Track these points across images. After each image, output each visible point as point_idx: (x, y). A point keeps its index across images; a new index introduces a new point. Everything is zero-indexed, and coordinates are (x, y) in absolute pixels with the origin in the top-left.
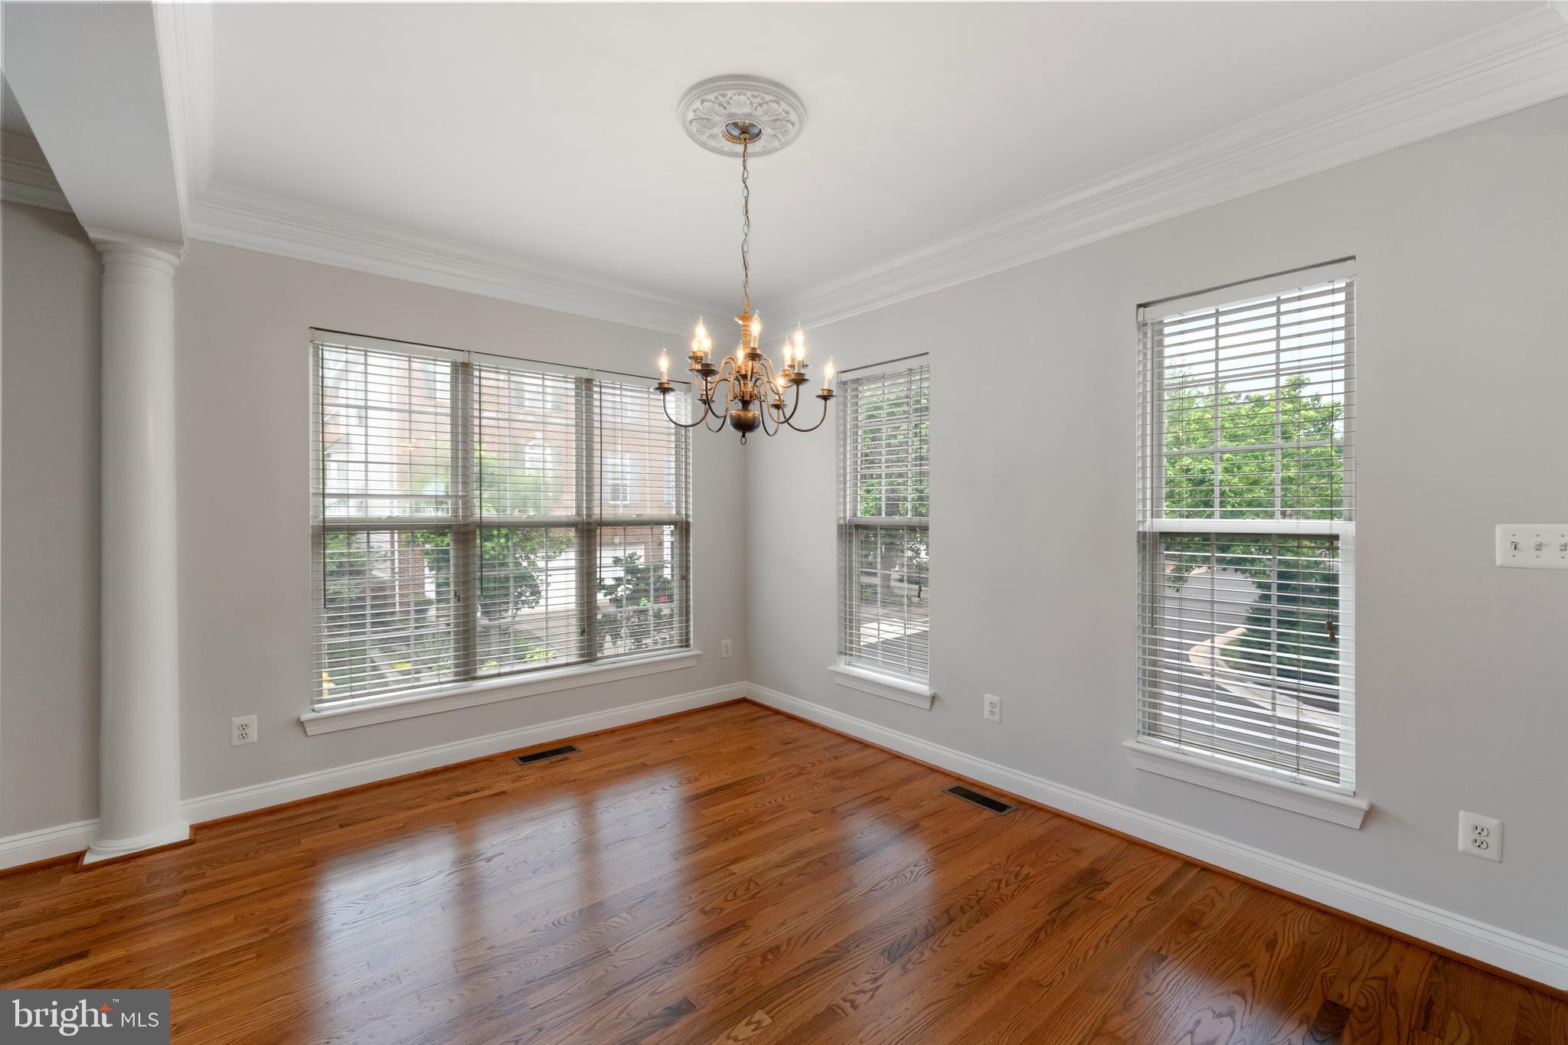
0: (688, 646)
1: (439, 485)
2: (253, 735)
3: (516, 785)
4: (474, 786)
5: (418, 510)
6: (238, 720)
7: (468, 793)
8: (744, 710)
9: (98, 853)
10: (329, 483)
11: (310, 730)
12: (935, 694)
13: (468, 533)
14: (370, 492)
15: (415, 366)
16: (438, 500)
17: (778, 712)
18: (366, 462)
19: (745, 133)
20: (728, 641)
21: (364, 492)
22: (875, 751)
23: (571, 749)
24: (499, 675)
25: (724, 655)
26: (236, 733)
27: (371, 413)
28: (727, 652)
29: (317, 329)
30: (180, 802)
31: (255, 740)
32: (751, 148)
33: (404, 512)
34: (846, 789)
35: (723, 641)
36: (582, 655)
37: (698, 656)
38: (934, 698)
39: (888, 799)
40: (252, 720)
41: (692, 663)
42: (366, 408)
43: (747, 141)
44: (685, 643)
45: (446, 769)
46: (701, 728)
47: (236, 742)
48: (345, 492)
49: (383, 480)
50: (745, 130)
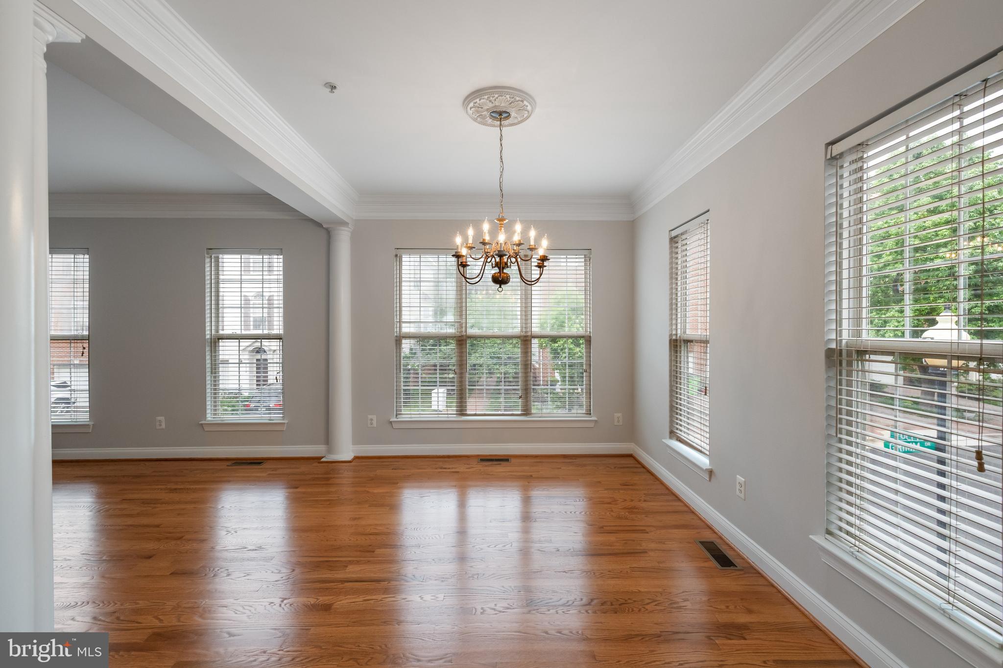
0: (590, 414)
1: (450, 317)
2: (375, 422)
3: (467, 470)
4: (451, 466)
5: (441, 329)
6: (370, 417)
7: (445, 468)
8: (630, 461)
9: (327, 458)
10: (403, 317)
11: (395, 426)
12: (712, 469)
13: (462, 340)
14: (421, 321)
15: (441, 259)
16: (452, 324)
17: (644, 467)
18: (420, 307)
19: (501, 115)
20: (619, 415)
21: (419, 321)
22: (683, 504)
23: (507, 460)
24: (475, 415)
25: (616, 423)
26: (369, 422)
27: (422, 284)
28: (618, 421)
29: (398, 249)
30: (352, 446)
31: (375, 426)
32: (504, 122)
33: (435, 330)
34: (628, 519)
35: (615, 414)
36: (522, 410)
37: (596, 421)
38: (711, 472)
39: (647, 533)
40: (374, 417)
41: (592, 425)
42: (420, 282)
43: (502, 120)
44: (589, 413)
45: (449, 457)
46: (585, 465)
47: (369, 426)
48: (409, 321)
49: (428, 315)
50: (500, 113)
